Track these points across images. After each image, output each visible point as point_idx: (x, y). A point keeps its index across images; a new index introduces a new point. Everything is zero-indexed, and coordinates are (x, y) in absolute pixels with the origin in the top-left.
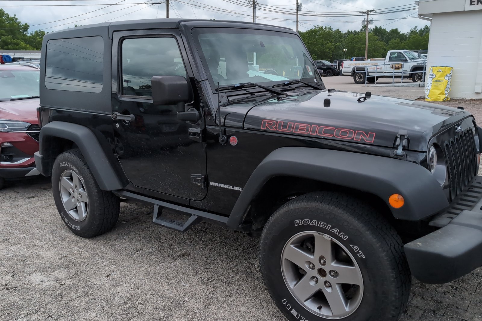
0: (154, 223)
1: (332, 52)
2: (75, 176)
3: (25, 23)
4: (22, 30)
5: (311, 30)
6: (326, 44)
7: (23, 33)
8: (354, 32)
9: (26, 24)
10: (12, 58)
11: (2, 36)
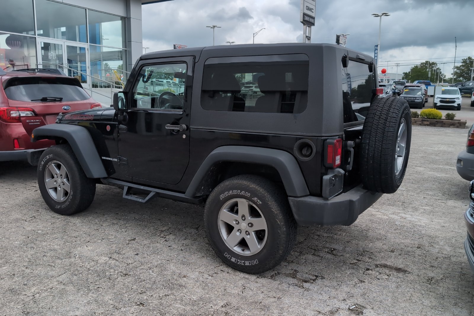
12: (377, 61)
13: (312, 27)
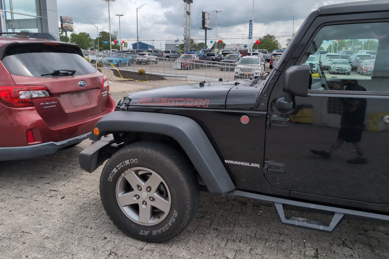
12: (251, 33)
13: (191, 4)
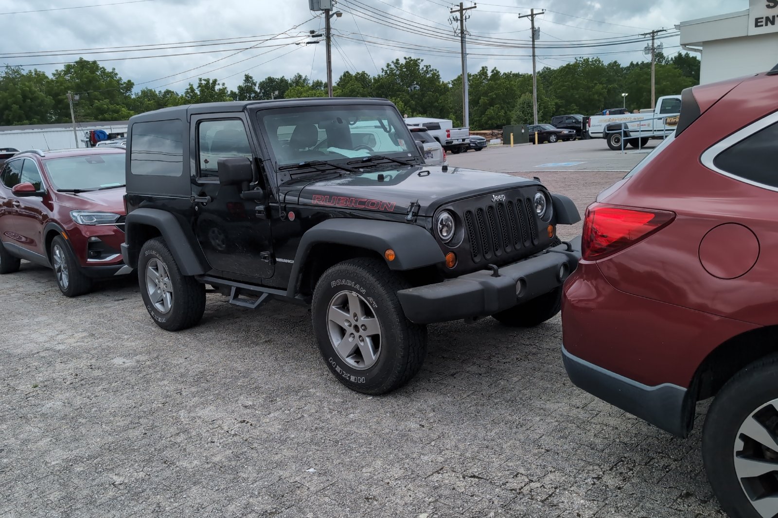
0: (231, 304)
1: (603, 100)
2: (161, 264)
3: (127, 80)
4: (124, 91)
5: (568, 65)
6: (593, 87)
7: (124, 95)
8: (641, 64)
9: (129, 81)
10: (108, 134)
11: (96, 101)
